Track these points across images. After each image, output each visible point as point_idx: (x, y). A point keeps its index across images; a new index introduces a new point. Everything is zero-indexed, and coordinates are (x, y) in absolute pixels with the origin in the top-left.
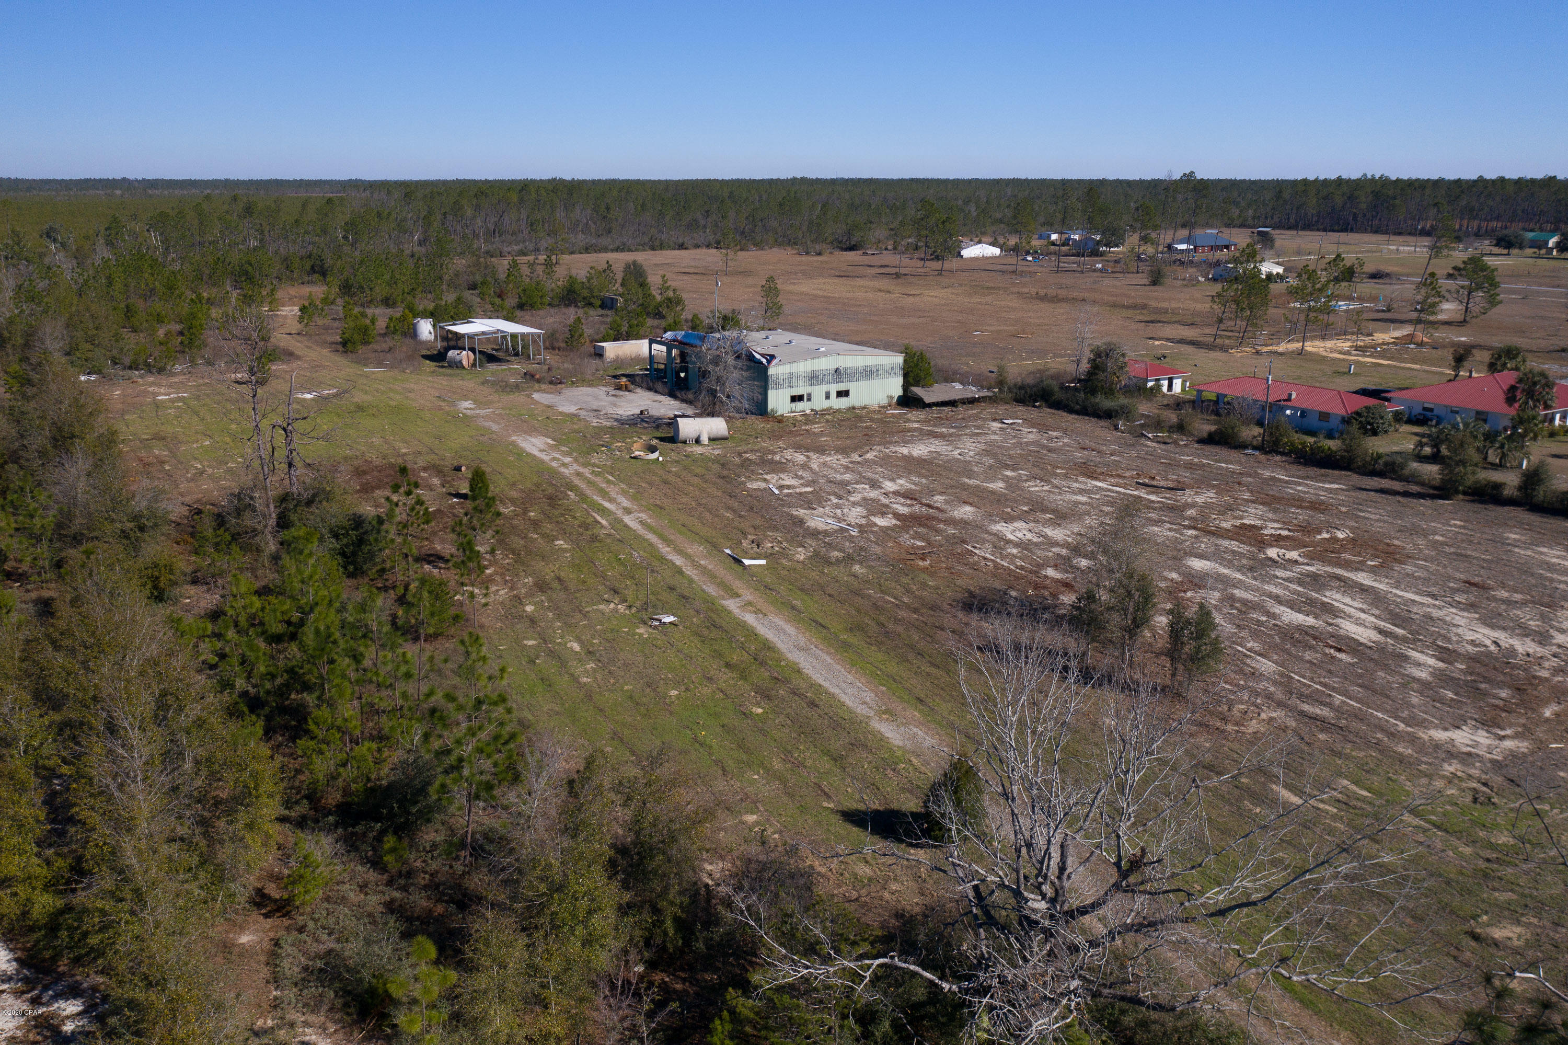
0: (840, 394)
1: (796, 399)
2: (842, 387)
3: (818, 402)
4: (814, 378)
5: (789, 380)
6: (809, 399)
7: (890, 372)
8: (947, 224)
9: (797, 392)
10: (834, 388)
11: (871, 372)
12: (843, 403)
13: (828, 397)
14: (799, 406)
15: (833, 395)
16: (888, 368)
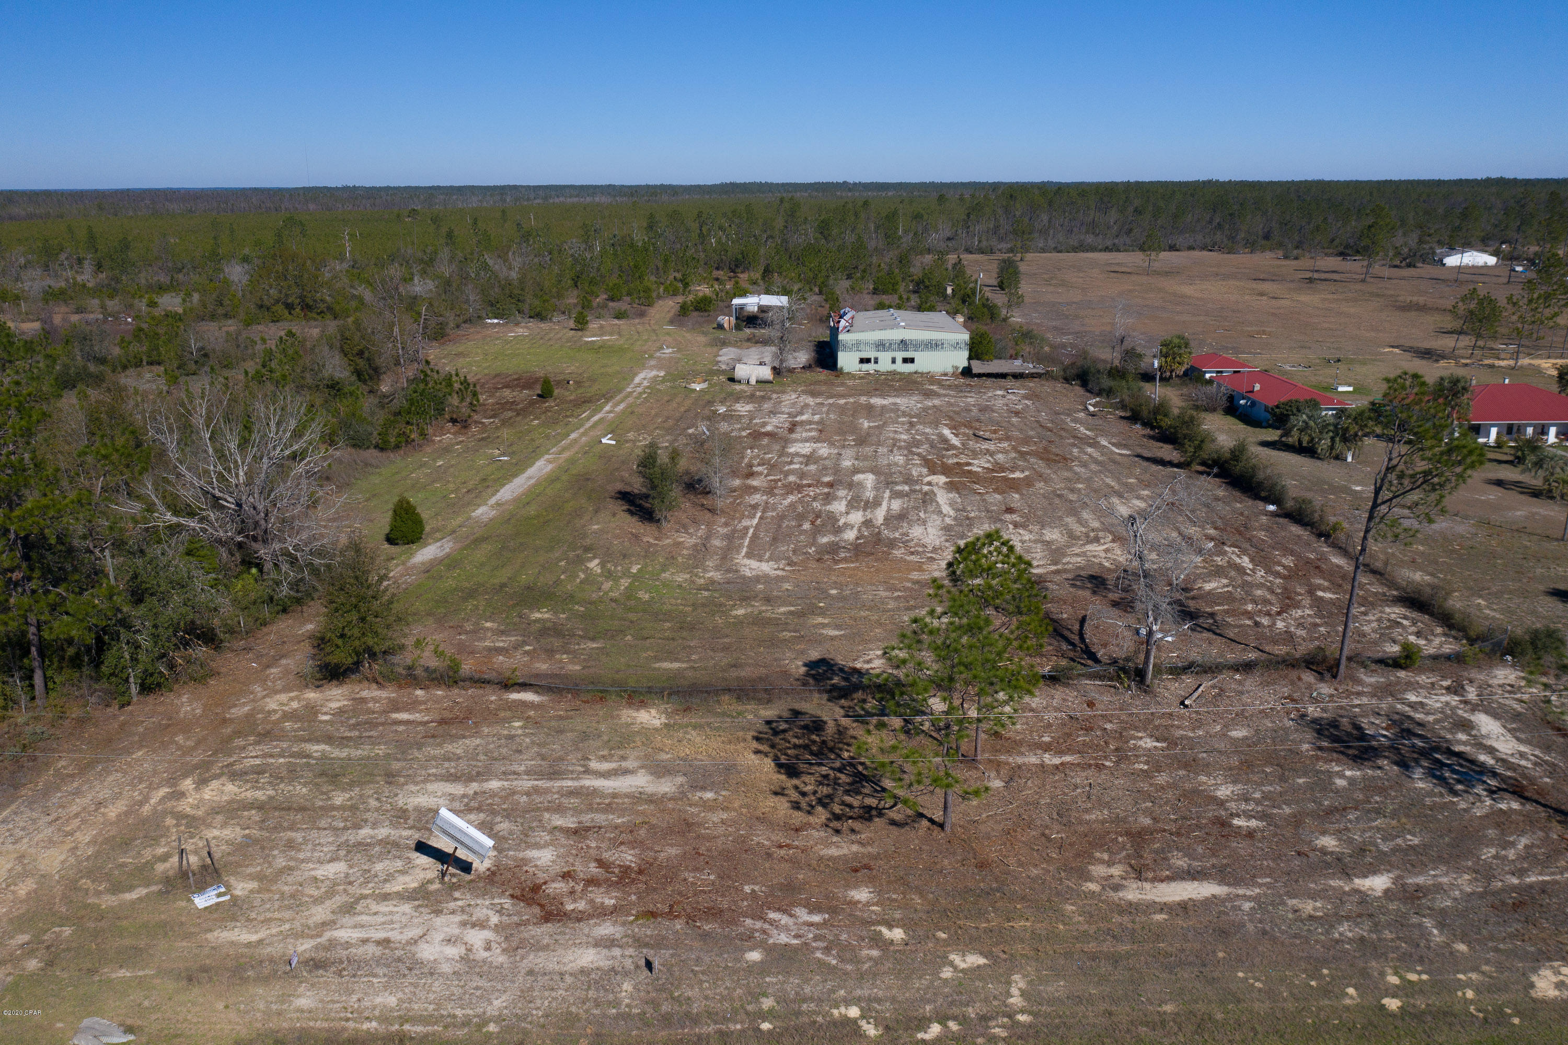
0: (905, 360)
1: (866, 361)
2: (908, 355)
3: (884, 365)
4: (881, 346)
5: (857, 345)
6: (876, 362)
7: (956, 346)
8: (1373, 230)
9: (865, 355)
10: (900, 356)
11: (937, 345)
12: (908, 368)
13: (894, 361)
14: (865, 367)
15: (899, 360)
16: (954, 342)
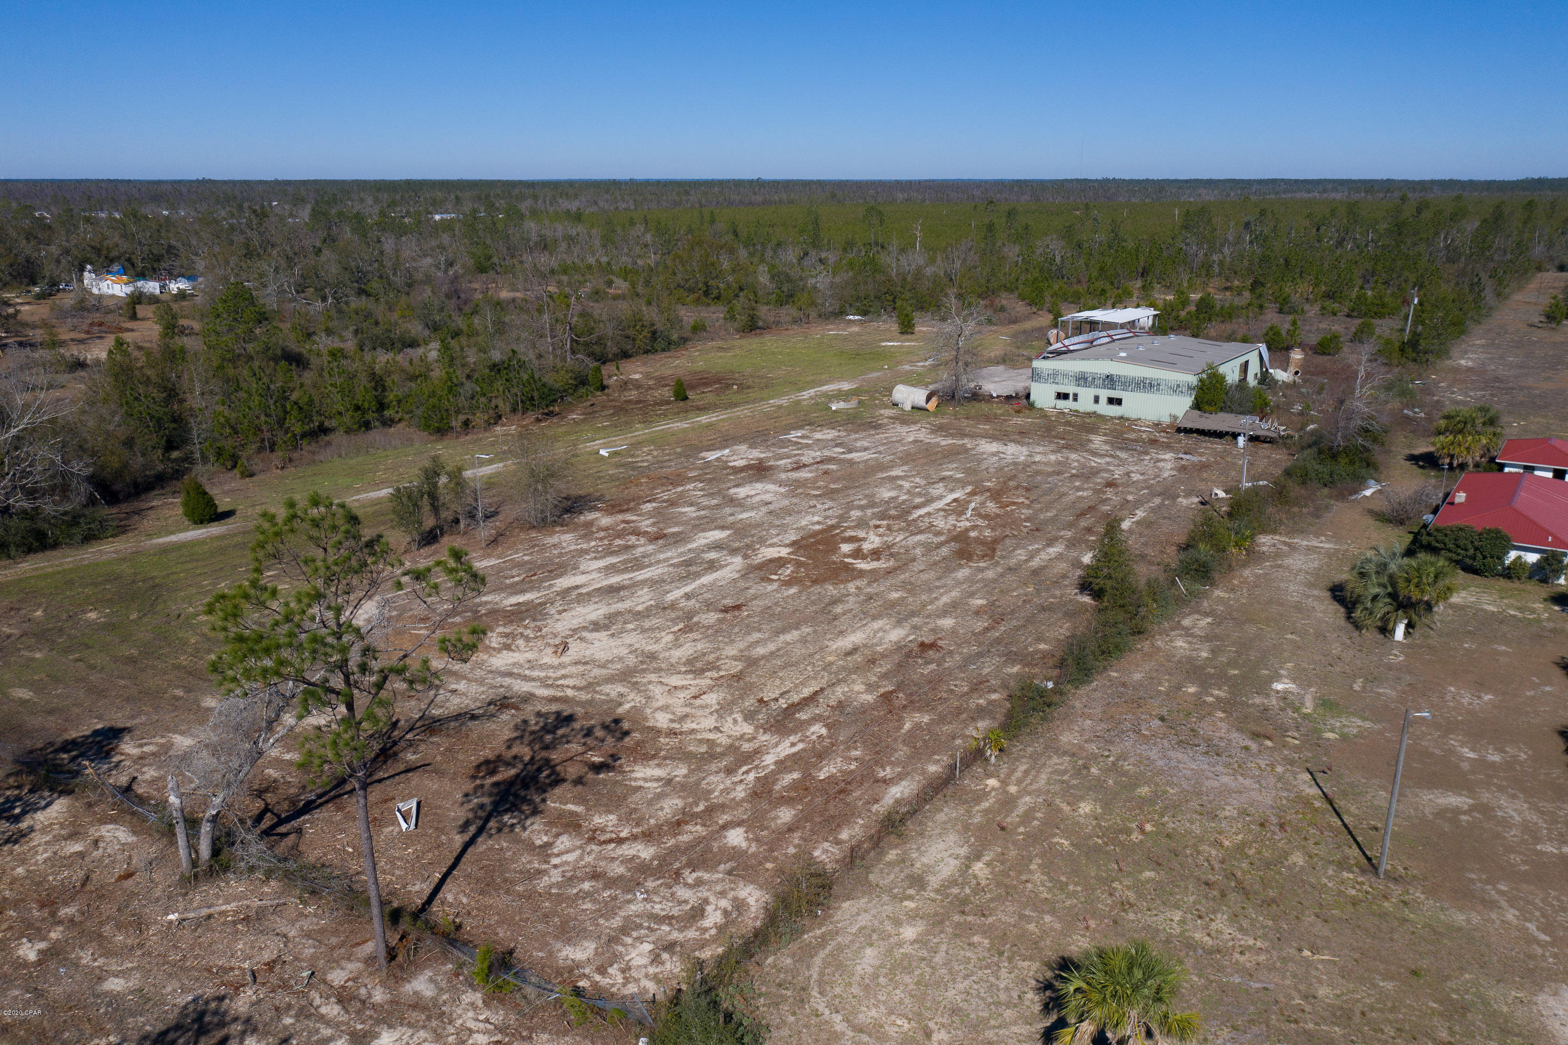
0: (1111, 401)
1: (1063, 396)
2: (1115, 394)
3: (1085, 403)
4: (1082, 379)
5: (1055, 377)
6: (1075, 399)
7: (1176, 389)
9: (1063, 389)
10: (1104, 394)
11: (1151, 385)
12: (1114, 411)
13: (1097, 400)
14: (1061, 404)
15: (1103, 400)
16: (1178, 384)
